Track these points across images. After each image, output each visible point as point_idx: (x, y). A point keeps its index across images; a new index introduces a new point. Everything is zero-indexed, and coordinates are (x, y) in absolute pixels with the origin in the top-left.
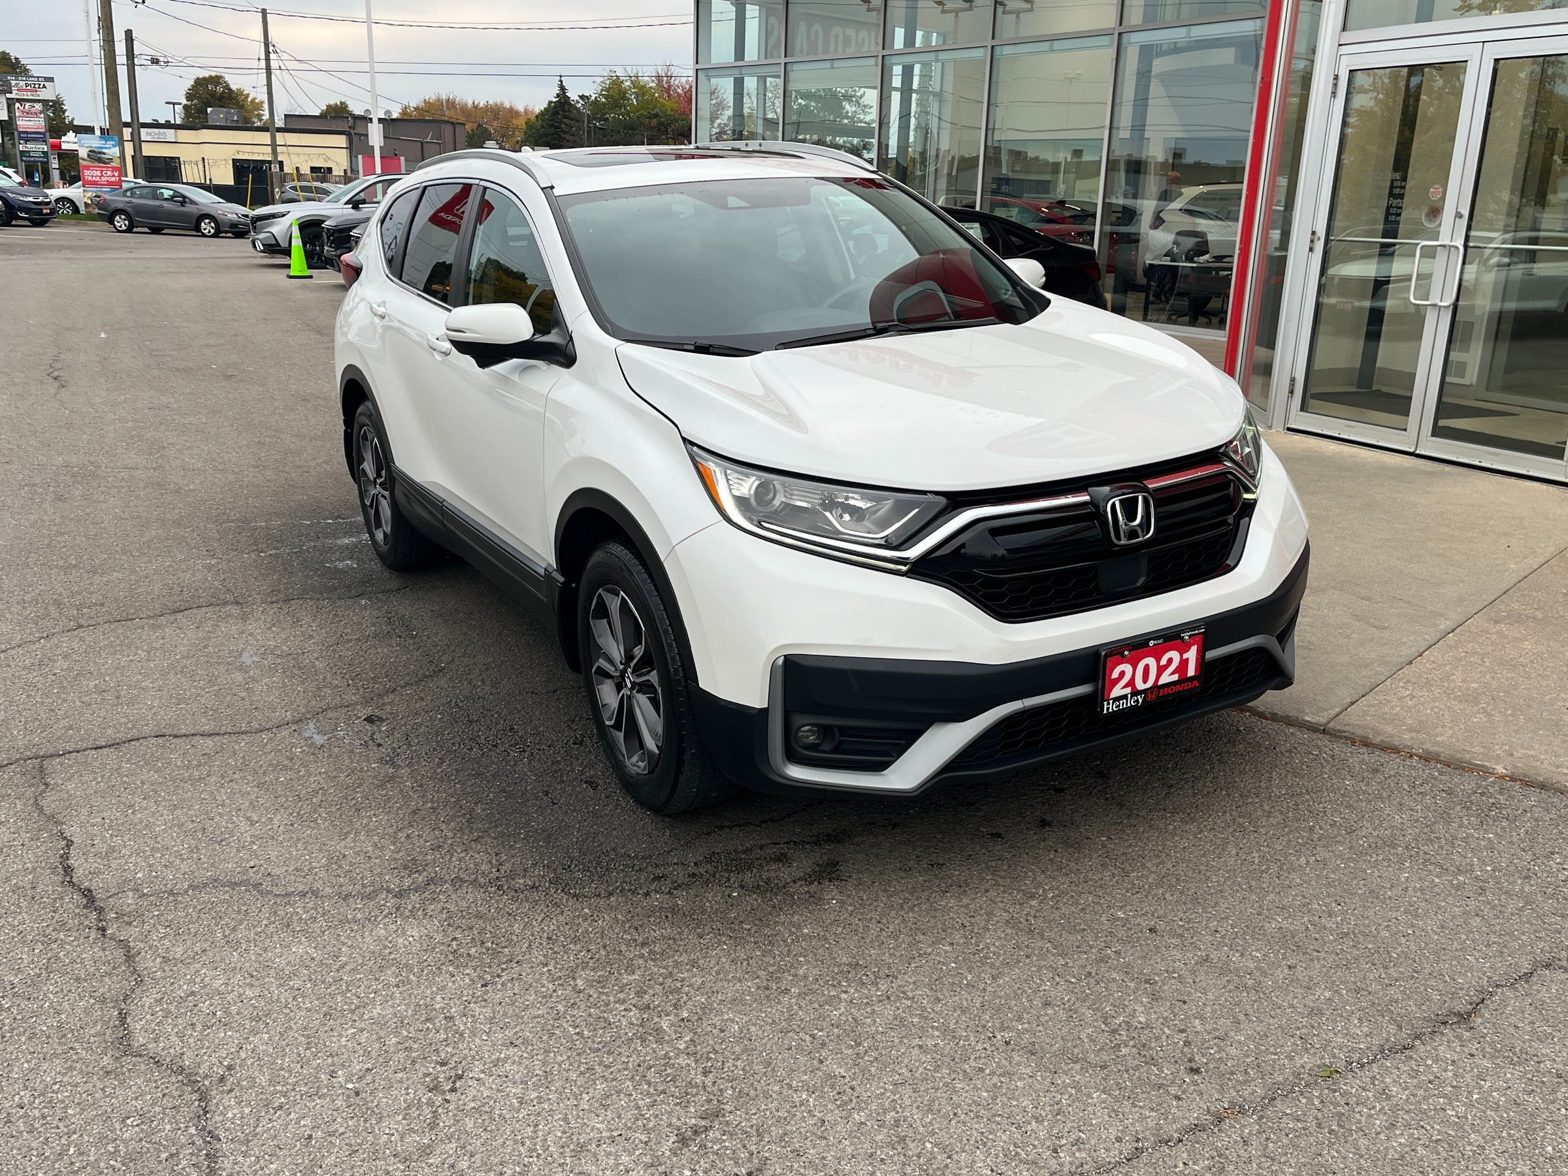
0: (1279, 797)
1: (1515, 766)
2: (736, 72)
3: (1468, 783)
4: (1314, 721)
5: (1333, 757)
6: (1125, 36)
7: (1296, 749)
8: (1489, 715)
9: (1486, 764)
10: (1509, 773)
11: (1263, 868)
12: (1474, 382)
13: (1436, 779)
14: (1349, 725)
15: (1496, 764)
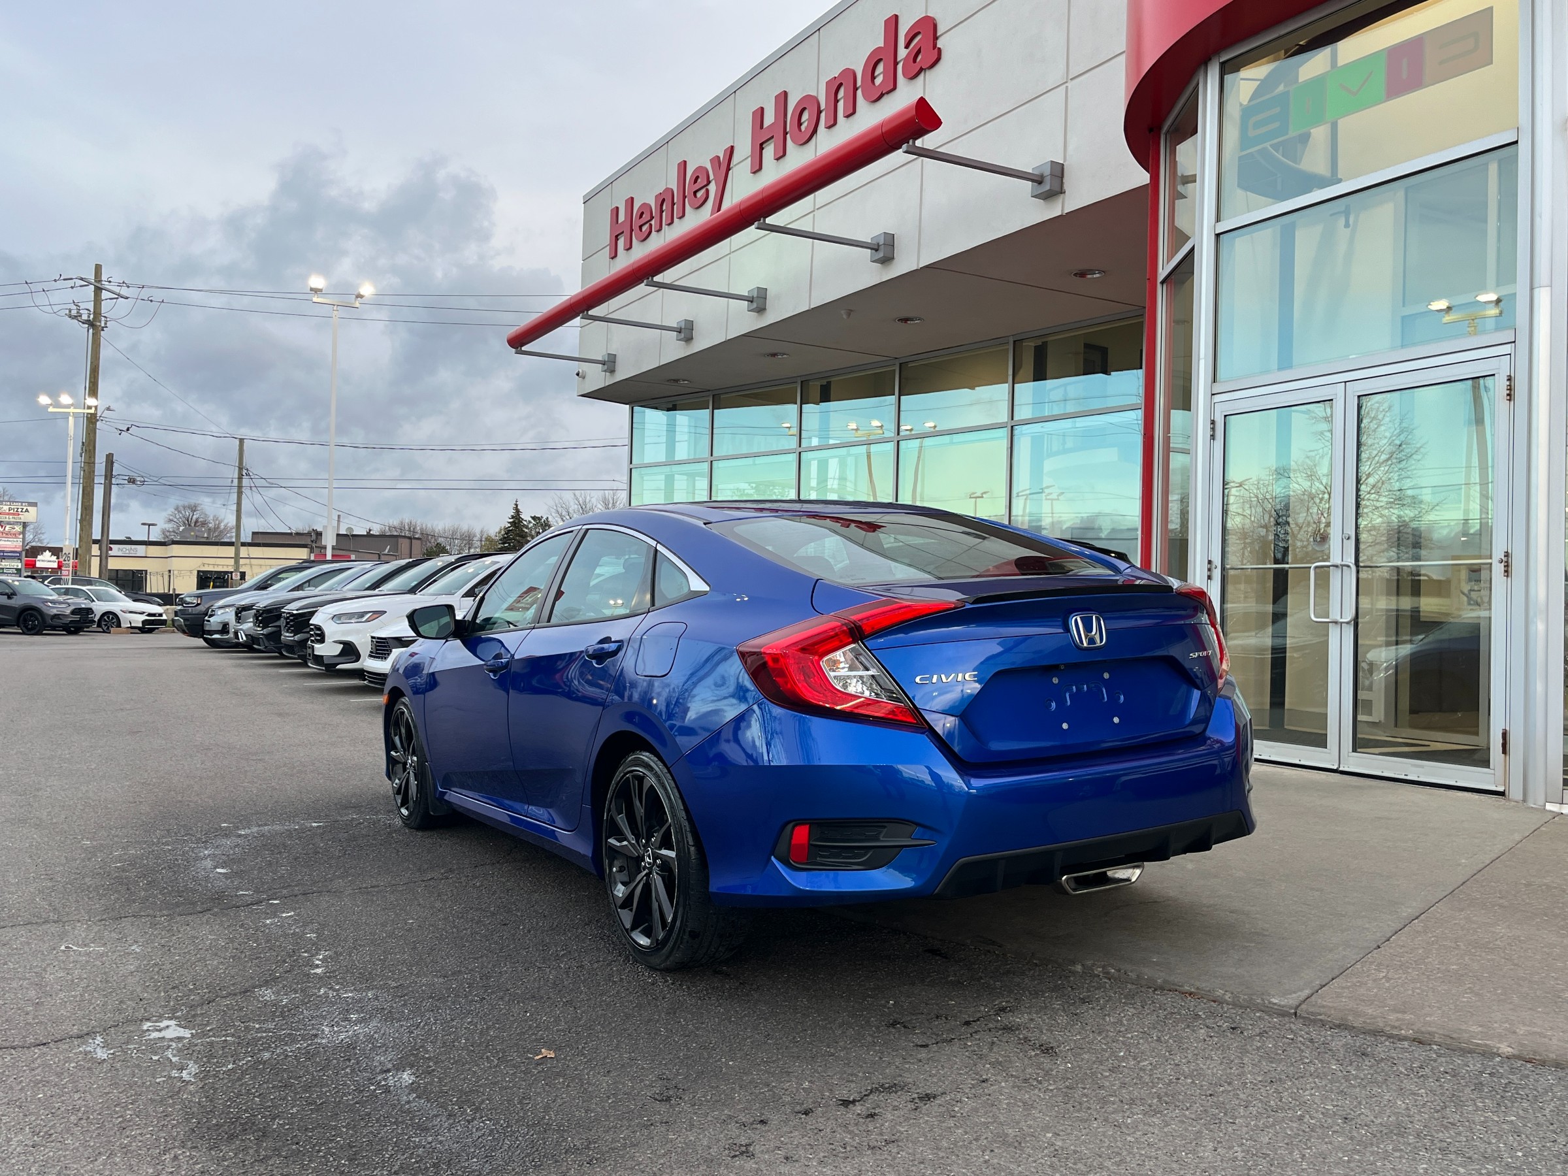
0: (1255, 1085)
1: (1523, 1045)
2: (667, 469)
3: (1475, 1065)
4: (1283, 1003)
5: (1311, 1041)
6: (1017, 429)
7: (1267, 1033)
8: (1477, 994)
9: (1488, 1042)
10: (1516, 1052)
11: (1249, 1164)
13: (1435, 1061)
14: (1324, 1007)
15: (1499, 1043)
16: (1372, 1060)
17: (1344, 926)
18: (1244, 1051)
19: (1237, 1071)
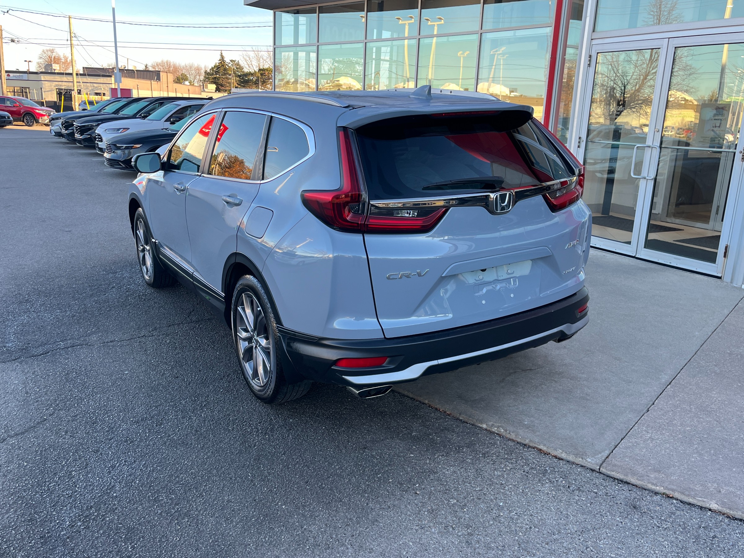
1: (724, 503)
2: (294, 49)
3: (696, 518)
4: (593, 462)
5: (607, 495)
6: (484, 35)
8: (701, 455)
9: (705, 500)
10: (719, 508)
12: (660, 212)
14: (615, 465)
15: (711, 500)
16: (639, 513)
17: (631, 391)
18: (569, 504)
19: (564, 522)
